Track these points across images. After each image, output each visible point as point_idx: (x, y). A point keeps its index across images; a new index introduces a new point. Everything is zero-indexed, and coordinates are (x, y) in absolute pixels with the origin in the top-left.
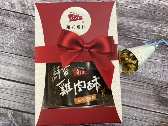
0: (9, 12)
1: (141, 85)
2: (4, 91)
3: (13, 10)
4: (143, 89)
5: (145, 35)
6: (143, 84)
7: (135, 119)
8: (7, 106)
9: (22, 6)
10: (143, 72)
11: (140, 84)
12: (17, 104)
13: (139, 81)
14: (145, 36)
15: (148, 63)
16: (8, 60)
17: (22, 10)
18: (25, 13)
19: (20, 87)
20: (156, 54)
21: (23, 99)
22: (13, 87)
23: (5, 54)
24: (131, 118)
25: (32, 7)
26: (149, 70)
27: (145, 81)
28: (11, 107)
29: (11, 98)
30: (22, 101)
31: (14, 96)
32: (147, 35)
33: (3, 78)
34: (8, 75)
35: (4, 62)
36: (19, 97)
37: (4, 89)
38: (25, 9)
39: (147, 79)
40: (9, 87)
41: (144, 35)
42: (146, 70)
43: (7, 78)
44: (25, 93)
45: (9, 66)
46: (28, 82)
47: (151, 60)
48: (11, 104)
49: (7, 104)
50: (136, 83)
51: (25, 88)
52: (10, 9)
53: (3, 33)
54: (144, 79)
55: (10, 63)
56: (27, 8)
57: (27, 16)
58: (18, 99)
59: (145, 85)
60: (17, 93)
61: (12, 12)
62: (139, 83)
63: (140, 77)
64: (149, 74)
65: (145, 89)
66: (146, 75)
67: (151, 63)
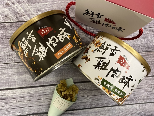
0: (5, 24)
2: (25, 99)
3: (8, 21)
4: (151, 57)
6: (149, 53)
7: (151, 87)
8: (31, 112)
9: (16, 14)
10: (146, 42)
11: (146, 54)
12: (40, 107)
13: (145, 51)
15: (148, 33)
16: (19, 69)
17: (17, 19)
18: (20, 20)
19: (38, 91)
21: (44, 101)
22: (31, 93)
23: (15, 64)
24: (148, 87)
25: (25, 13)
26: (151, 39)
27: (151, 50)
28: (36, 112)
29: (33, 104)
30: (44, 104)
31: (35, 101)
33: (20, 87)
34: (24, 83)
35: (16, 73)
36: (40, 100)
37: (24, 97)
38: (19, 17)
39: (151, 47)
40: (28, 94)
42: (148, 39)
43: (23, 86)
44: (44, 95)
45: (22, 74)
46: (44, 84)
47: (150, 29)
48: (34, 109)
49: (31, 110)
51: (43, 90)
52: (5, 21)
53: (6, 46)
54: (149, 48)
55: (21, 72)
56: (21, 16)
57: (24, 23)
58: (40, 102)
59: (151, 54)
60: (37, 97)
61: (8, 24)
63: (144, 47)
64: (152, 42)
65: (152, 57)
66: (150, 44)
67: (151, 32)
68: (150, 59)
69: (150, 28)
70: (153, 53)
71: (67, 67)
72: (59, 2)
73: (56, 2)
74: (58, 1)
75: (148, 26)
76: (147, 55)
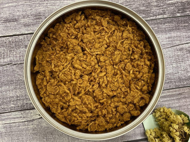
1: (180, 93)
4: (185, 98)
5: (158, 9)
6: (182, 91)
10: (175, 71)
11: (178, 93)
13: (174, 87)
14: (158, 11)
15: (179, 54)
20: (186, 34)
26: (183, 64)
27: (184, 85)
32: (160, 9)
39: (186, 80)
41: (156, 9)
42: (179, 65)
47: (181, 46)
50: (171, 93)
54: (181, 82)
59: (185, 91)
62: (176, 91)
63: (173, 80)
64: (186, 70)
65: (188, 97)
66: (182, 74)
67: (183, 52)
68: (184, 100)
69: (182, 44)
70: (188, 90)
71: (31, 126)
72: (14, 4)
73: (7, 5)
74: (10, 3)
75: (178, 42)
76: (178, 95)
